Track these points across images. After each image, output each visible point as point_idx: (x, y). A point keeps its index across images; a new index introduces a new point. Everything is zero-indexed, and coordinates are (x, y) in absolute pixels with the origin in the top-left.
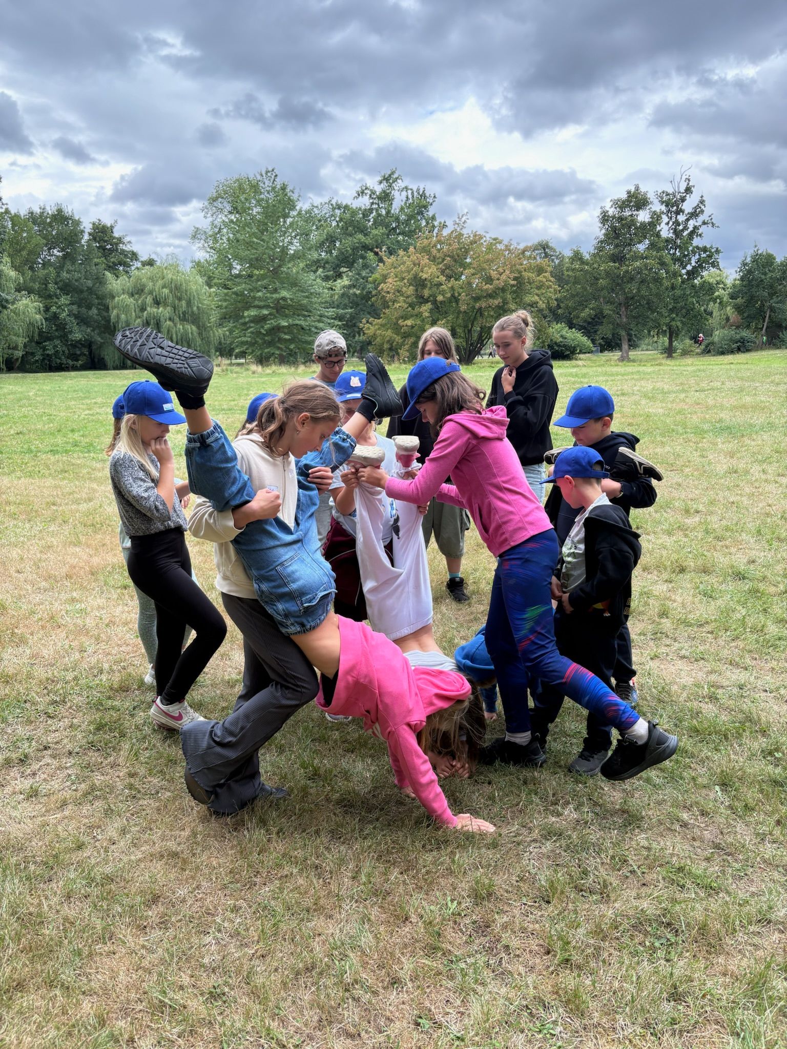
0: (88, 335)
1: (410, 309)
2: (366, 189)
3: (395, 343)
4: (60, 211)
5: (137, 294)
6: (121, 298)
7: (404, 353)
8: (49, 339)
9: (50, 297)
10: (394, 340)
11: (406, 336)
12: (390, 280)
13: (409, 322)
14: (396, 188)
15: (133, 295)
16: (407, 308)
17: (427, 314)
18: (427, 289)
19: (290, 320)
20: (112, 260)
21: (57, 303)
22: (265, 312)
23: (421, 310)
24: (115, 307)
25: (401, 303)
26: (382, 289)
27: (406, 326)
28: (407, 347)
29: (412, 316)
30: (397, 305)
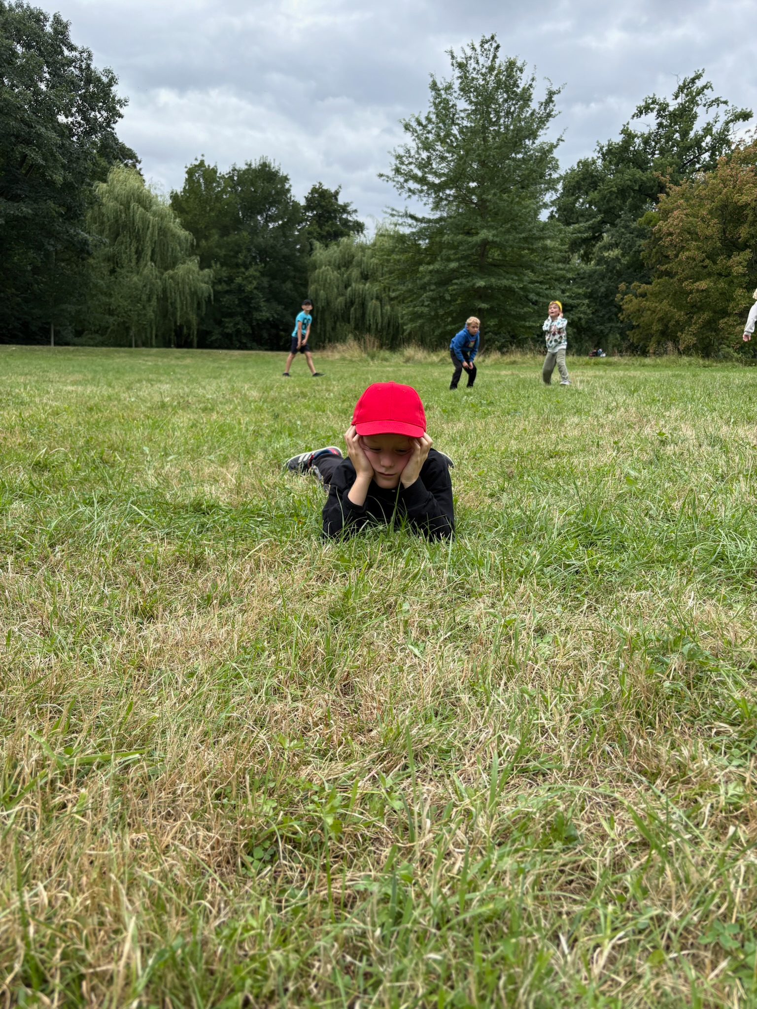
0: (278, 314)
1: (707, 261)
2: (653, 103)
3: (673, 322)
4: (264, 165)
5: (344, 266)
6: (321, 270)
7: (687, 338)
8: (231, 315)
9: (237, 265)
10: (672, 317)
11: (695, 308)
12: (676, 213)
13: (703, 285)
14: (699, 102)
15: (339, 268)
16: (704, 260)
17: (741, 270)
18: (745, 225)
19: (493, 280)
20: (327, 228)
21: (244, 273)
22: (453, 265)
23: (730, 263)
24: (315, 281)
25: (692, 251)
26: (660, 230)
27: (698, 291)
28: (694, 328)
29: (709, 275)
30: (683, 256)
